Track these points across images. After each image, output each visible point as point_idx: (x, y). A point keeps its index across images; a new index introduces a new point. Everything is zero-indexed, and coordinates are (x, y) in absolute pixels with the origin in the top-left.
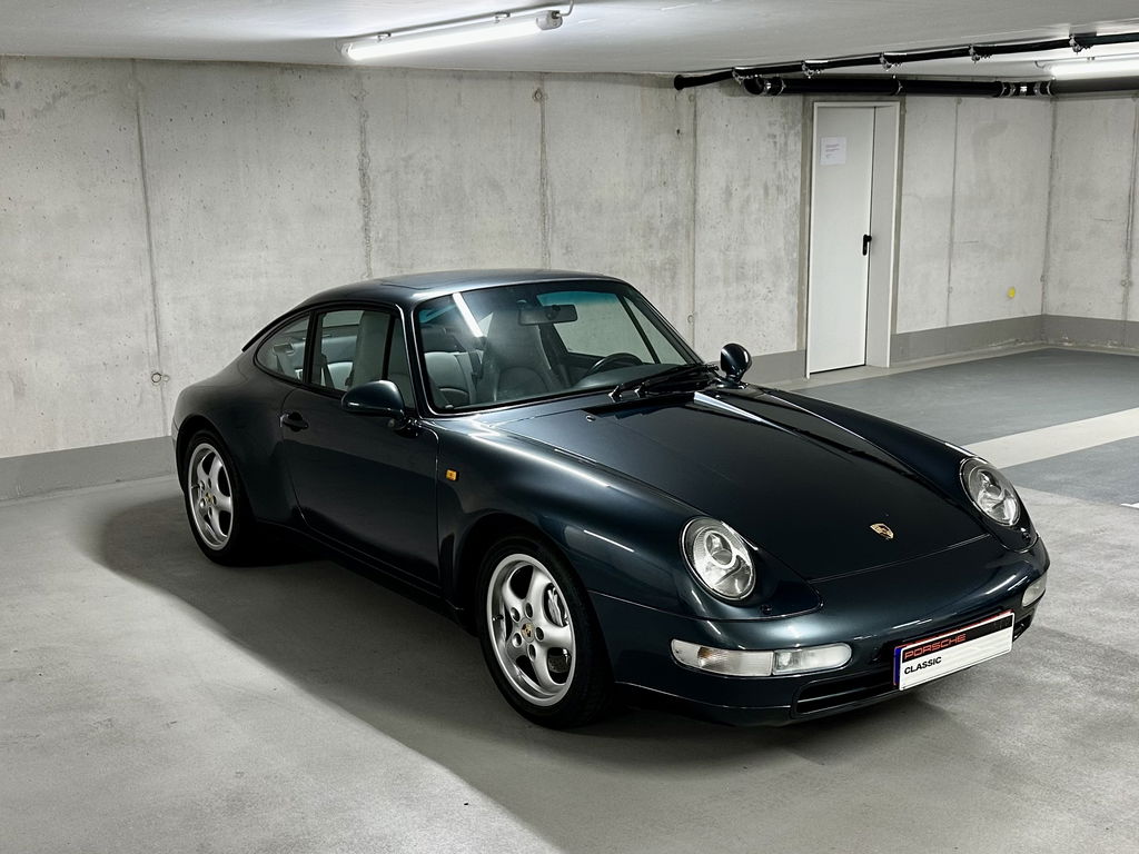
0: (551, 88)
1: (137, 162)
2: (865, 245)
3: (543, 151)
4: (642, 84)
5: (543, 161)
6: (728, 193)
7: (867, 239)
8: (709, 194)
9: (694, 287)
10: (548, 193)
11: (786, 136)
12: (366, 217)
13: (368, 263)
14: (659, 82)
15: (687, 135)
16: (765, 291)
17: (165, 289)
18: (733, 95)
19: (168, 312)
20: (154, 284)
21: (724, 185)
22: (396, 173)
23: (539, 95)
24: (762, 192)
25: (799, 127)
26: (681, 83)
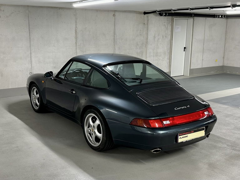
0: (117, 14)
1: (28, 28)
2: (184, 49)
3: (115, 27)
4: (136, 13)
5: (115, 29)
6: (155, 37)
7: (185, 48)
8: (150, 37)
9: (146, 57)
10: (115, 36)
11: (168, 25)
12: (76, 40)
13: (76, 50)
14: (140, 13)
15: (146, 25)
16: (162, 59)
17: (33, 54)
18: (156, 16)
19: (33, 59)
20: (31, 54)
21: (153, 35)
22: (83, 31)
23: (114, 15)
24: (162, 37)
25: (171, 23)
26: (145, 13)
